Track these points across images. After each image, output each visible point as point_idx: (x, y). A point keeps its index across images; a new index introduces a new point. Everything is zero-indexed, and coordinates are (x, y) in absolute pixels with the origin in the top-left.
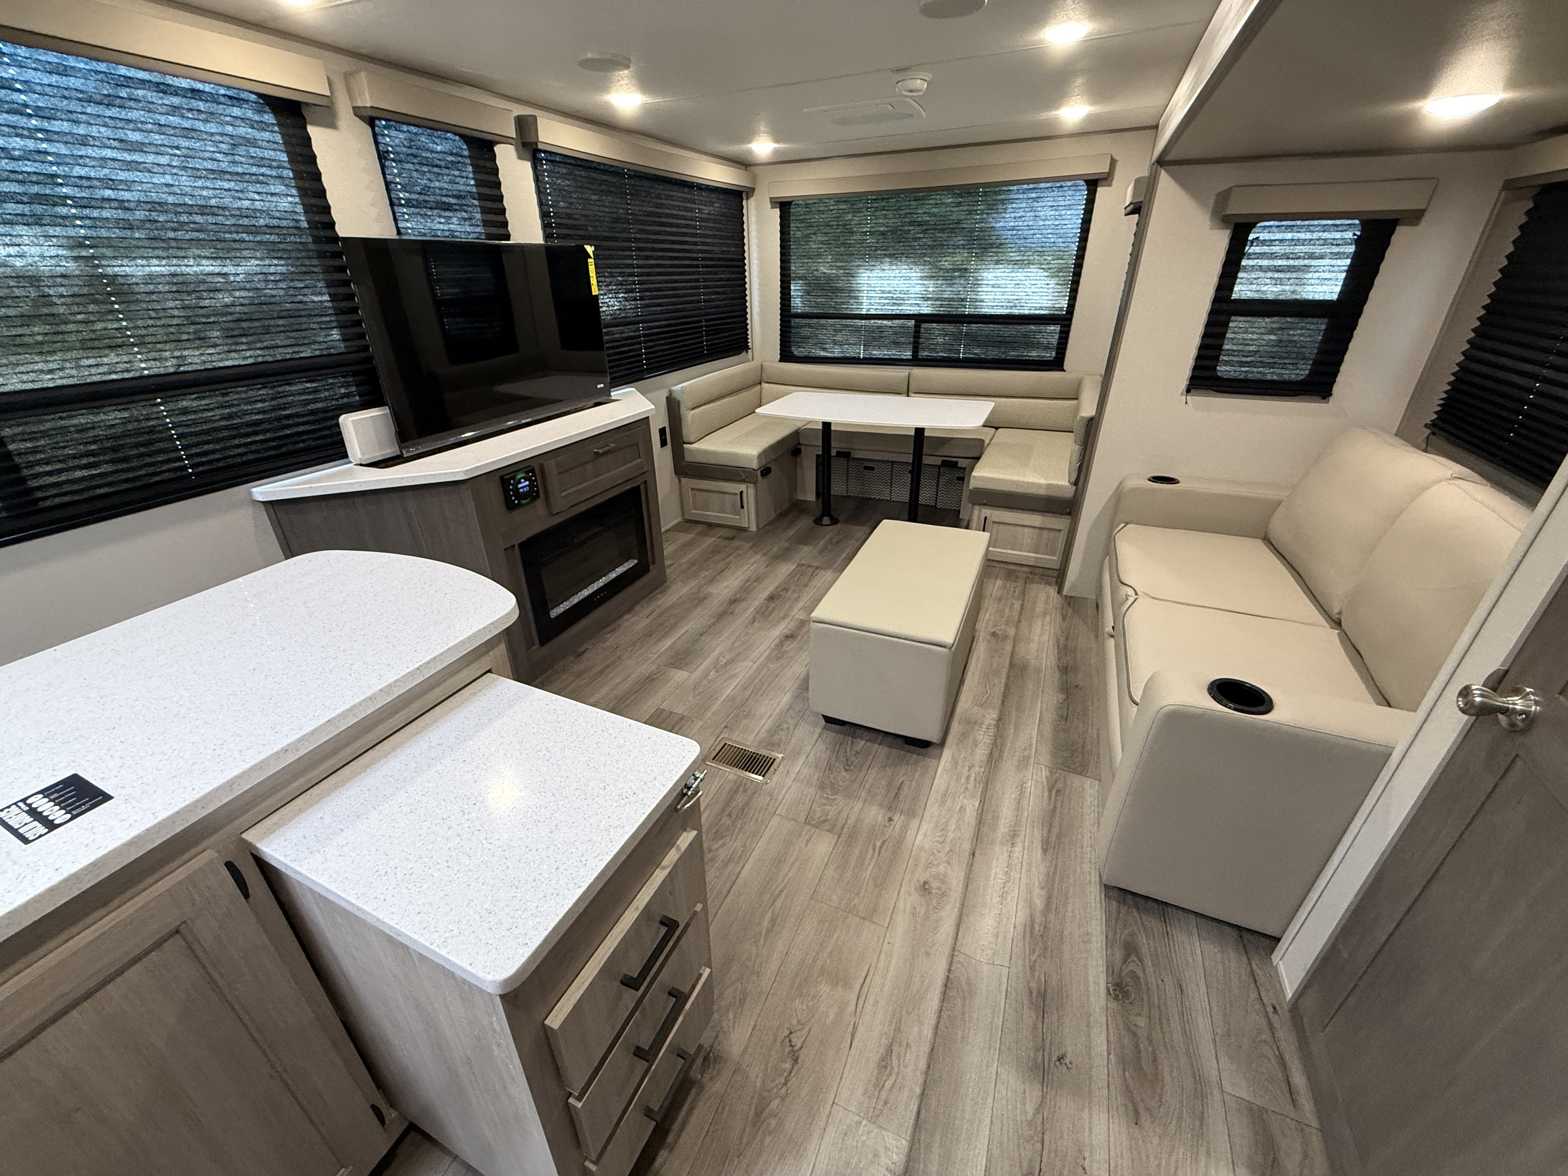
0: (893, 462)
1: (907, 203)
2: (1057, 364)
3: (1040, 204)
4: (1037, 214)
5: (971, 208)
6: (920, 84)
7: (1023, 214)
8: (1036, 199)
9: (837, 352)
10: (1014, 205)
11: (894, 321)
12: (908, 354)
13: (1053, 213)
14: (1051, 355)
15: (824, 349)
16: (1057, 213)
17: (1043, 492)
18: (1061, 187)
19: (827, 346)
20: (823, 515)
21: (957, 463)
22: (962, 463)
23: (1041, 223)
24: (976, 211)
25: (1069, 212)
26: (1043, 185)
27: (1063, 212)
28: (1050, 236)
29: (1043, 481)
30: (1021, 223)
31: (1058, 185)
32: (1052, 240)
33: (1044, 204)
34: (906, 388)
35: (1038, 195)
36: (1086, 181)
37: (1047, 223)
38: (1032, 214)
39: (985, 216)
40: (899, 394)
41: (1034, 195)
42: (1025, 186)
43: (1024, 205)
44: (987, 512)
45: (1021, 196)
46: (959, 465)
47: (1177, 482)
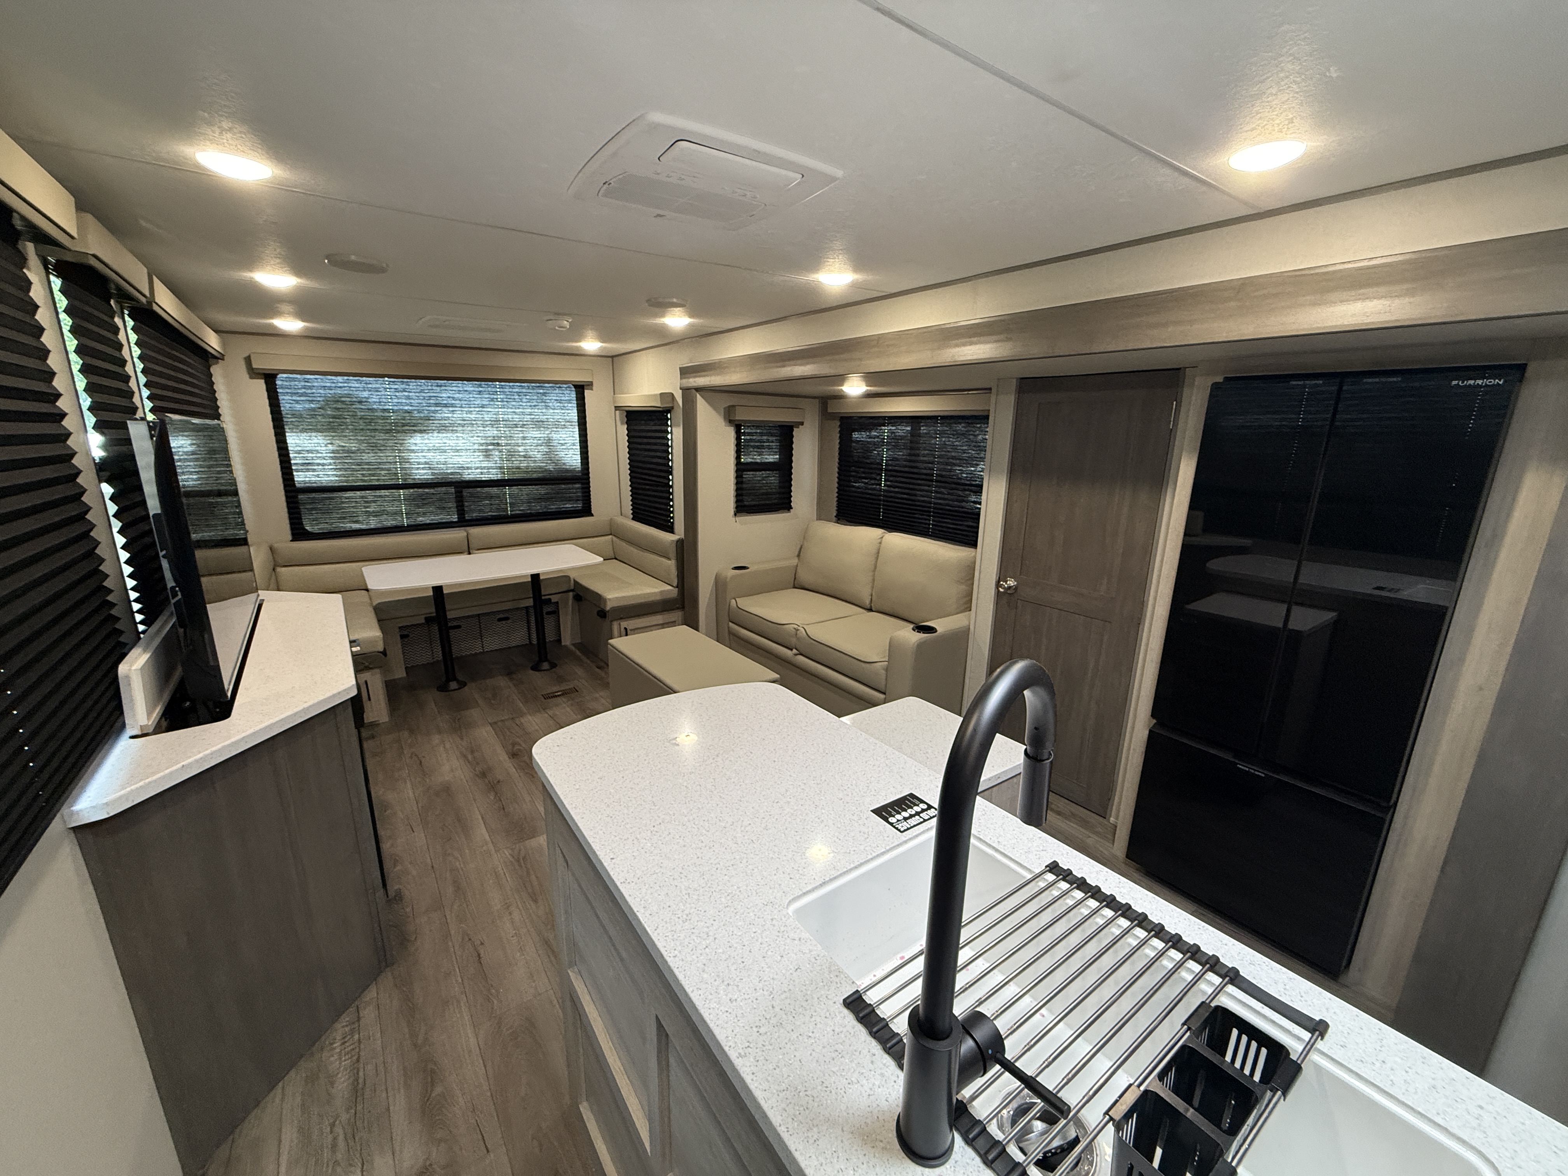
0: (479, 615)
1: (430, 388)
2: (586, 511)
3: (548, 398)
4: (547, 404)
5: (492, 396)
6: (566, 324)
7: (536, 404)
8: (544, 394)
9: (373, 523)
10: (528, 397)
11: (436, 489)
12: (455, 518)
13: (559, 404)
14: (579, 505)
15: (357, 522)
16: (562, 405)
18: (560, 387)
19: (360, 519)
20: (448, 680)
21: (550, 599)
22: (554, 599)
23: (552, 411)
24: (497, 399)
25: (570, 405)
26: (546, 385)
27: (566, 405)
28: (560, 421)
29: (656, 590)
30: (536, 410)
31: (558, 386)
32: (563, 423)
33: (550, 398)
34: (466, 548)
35: (545, 391)
36: (574, 385)
37: (556, 411)
38: (543, 404)
39: (506, 403)
40: (461, 553)
41: (541, 391)
42: (533, 385)
43: (536, 398)
44: (624, 624)
45: (531, 391)
46: (553, 601)
47: (748, 568)
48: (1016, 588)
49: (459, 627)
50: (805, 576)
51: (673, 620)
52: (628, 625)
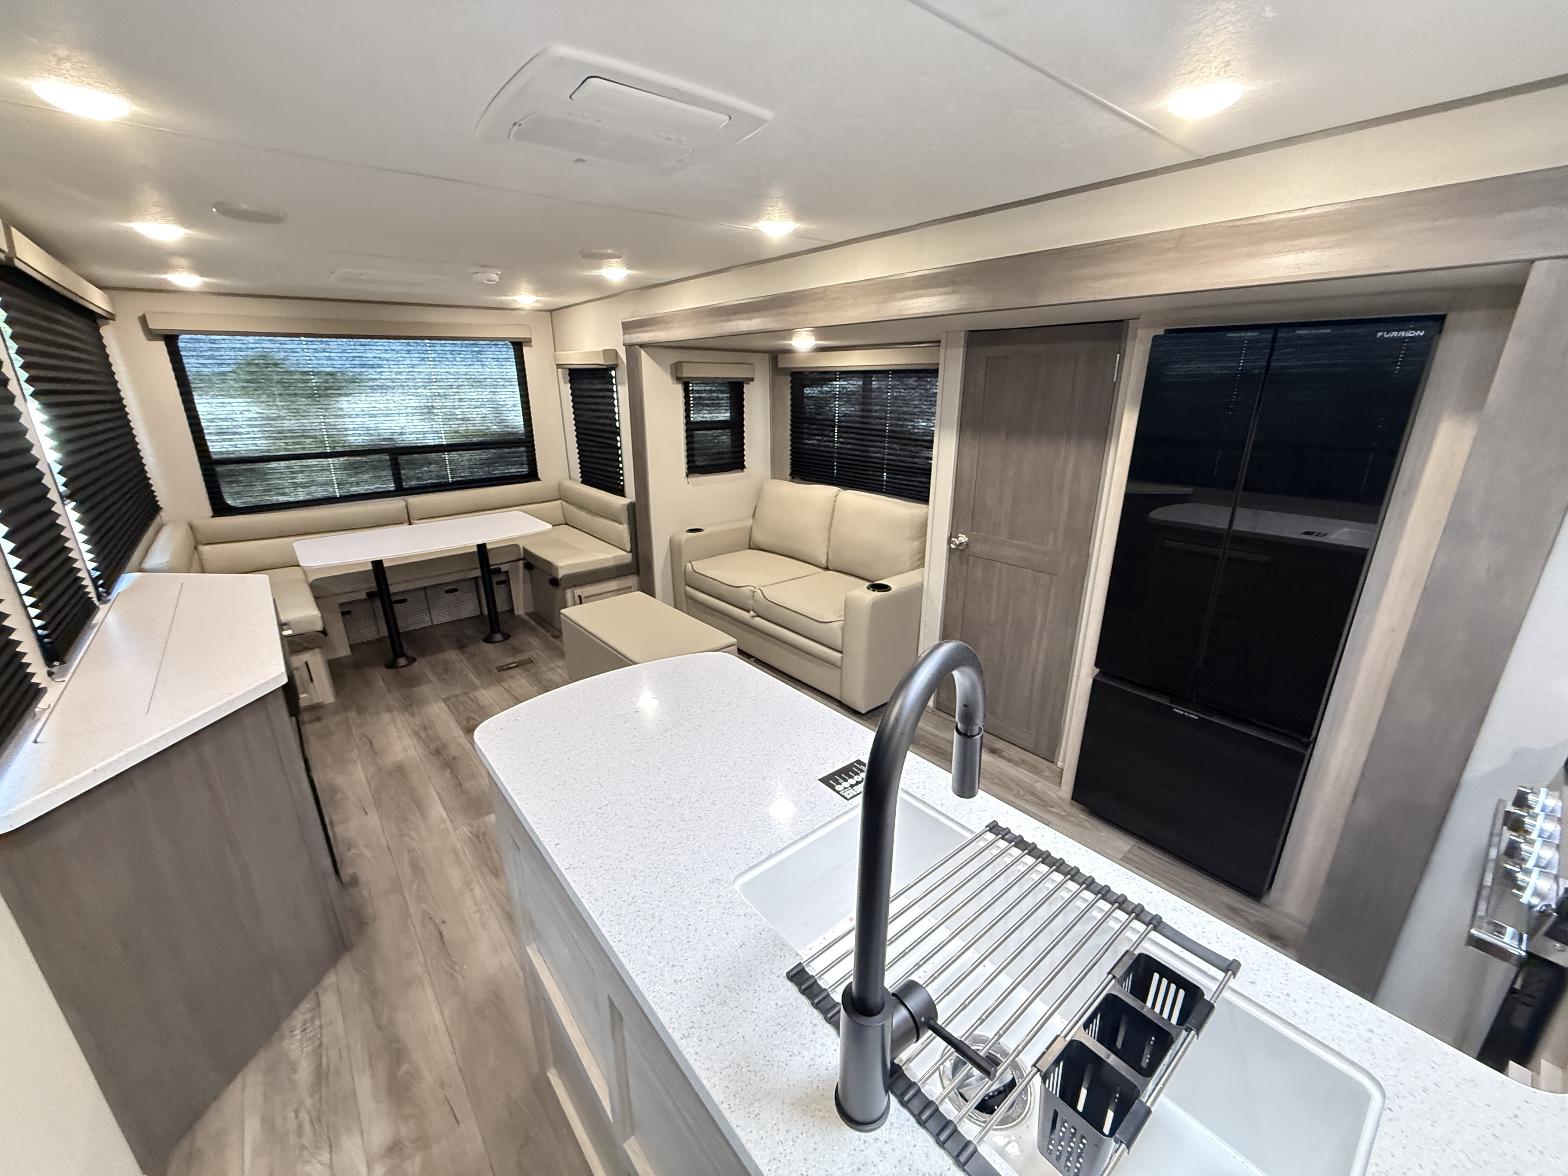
0: (425, 588)
1: (352, 347)
2: (532, 475)
3: (483, 356)
4: (484, 363)
5: (423, 356)
6: (495, 277)
7: (472, 363)
8: (479, 352)
9: (301, 496)
10: (462, 356)
11: (368, 457)
12: (391, 486)
13: (496, 363)
15: (284, 494)
16: (499, 363)
17: (612, 564)
18: (496, 345)
19: (287, 490)
20: (396, 657)
21: (500, 569)
22: (504, 568)
23: (489, 370)
24: (428, 358)
25: (508, 363)
27: (504, 363)
28: (498, 380)
29: (610, 556)
30: (472, 370)
31: (494, 343)
32: (501, 383)
33: (486, 356)
34: (406, 518)
35: (480, 349)
36: (511, 342)
37: (493, 370)
38: (479, 363)
39: (438, 363)
40: (401, 523)
41: (476, 349)
42: (467, 342)
43: (470, 356)
44: (578, 591)
45: (466, 349)
46: (502, 570)
47: (703, 530)
48: (967, 544)
49: (404, 601)
50: (760, 537)
51: (628, 585)
52: (582, 593)
